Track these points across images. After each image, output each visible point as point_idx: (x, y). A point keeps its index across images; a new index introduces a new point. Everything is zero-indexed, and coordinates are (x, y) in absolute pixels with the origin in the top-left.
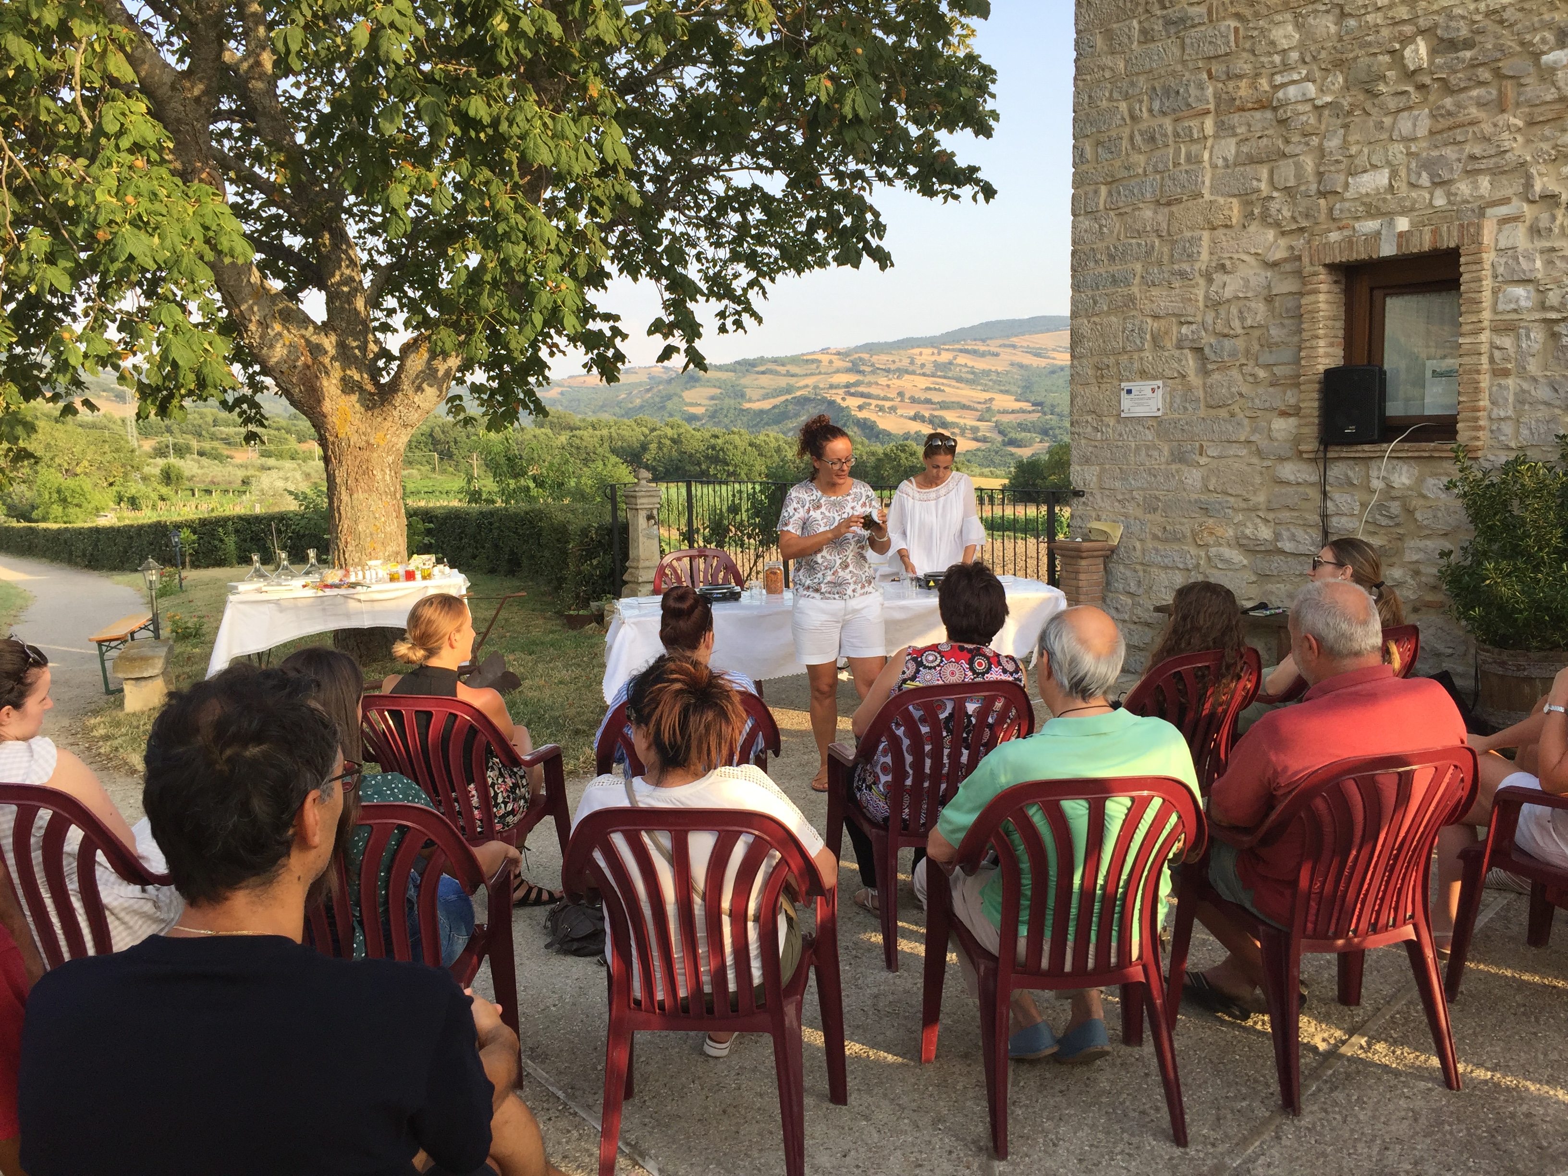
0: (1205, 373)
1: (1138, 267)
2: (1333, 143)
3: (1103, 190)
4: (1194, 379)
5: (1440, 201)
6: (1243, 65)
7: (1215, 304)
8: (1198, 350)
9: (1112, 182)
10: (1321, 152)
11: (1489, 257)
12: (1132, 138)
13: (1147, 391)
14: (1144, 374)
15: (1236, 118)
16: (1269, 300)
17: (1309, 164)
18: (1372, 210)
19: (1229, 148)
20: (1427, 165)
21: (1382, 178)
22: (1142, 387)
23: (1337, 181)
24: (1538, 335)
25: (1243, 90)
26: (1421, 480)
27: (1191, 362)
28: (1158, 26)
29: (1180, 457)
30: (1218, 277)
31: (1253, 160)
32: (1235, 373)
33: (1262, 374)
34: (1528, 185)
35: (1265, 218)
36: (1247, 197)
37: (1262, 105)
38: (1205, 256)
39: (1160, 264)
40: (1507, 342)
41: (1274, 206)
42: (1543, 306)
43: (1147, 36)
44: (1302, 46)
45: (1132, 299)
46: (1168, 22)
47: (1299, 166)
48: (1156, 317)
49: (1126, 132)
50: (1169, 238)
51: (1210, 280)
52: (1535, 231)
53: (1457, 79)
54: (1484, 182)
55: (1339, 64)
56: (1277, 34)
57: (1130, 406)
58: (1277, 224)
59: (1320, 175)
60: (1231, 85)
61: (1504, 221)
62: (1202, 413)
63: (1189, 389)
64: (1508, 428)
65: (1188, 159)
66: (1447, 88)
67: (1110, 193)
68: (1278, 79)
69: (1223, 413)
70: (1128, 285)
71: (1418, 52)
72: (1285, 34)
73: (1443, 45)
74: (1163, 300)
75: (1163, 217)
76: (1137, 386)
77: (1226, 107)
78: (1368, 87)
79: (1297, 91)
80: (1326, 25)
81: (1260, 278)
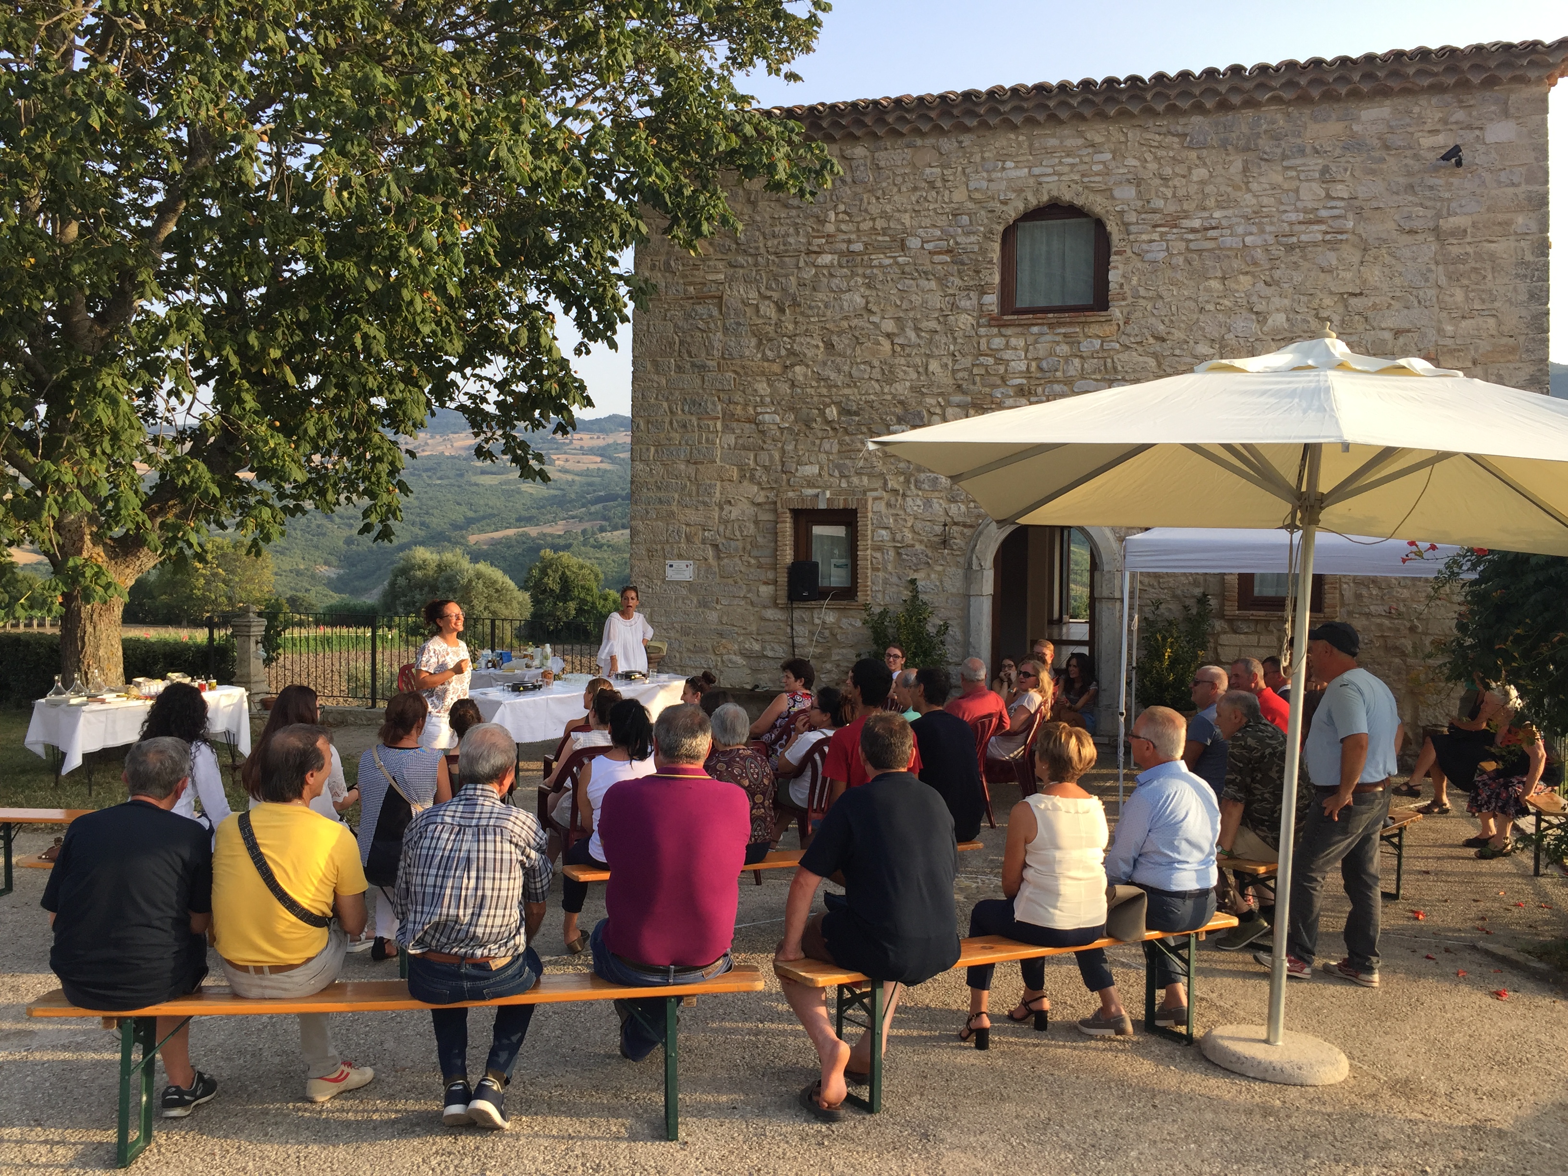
0: (719, 558)
1: (676, 496)
2: (790, 447)
3: (652, 449)
4: (712, 561)
5: (844, 485)
6: (737, 397)
7: (725, 522)
8: (716, 546)
9: (658, 445)
10: (783, 452)
11: (870, 515)
12: (671, 423)
13: (683, 566)
14: (680, 557)
15: (735, 425)
16: (756, 522)
17: (777, 456)
18: (811, 484)
19: (731, 439)
20: (838, 466)
21: (815, 469)
22: (682, 564)
23: (792, 467)
24: (892, 553)
25: (739, 410)
26: (839, 620)
27: (710, 553)
28: (688, 366)
29: (703, 604)
30: (727, 508)
31: (745, 448)
32: (737, 560)
33: (753, 561)
34: (885, 483)
35: (752, 479)
36: (742, 468)
37: (749, 421)
38: (718, 495)
39: (690, 496)
40: (878, 555)
41: (758, 474)
42: (894, 540)
43: (680, 369)
44: (771, 395)
45: (673, 513)
46: (693, 365)
47: (771, 457)
48: (687, 525)
49: (667, 420)
50: (696, 482)
51: (721, 509)
52: (889, 505)
53: (851, 430)
54: (865, 479)
55: (792, 409)
56: (757, 386)
57: (671, 574)
58: (759, 484)
59: (783, 464)
60: (732, 407)
61: (875, 499)
62: (718, 579)
63: (710, 566)
64: (880, 595)
65: (707, 440)
66: (846, 432)
67: (657, 451)
68: (759, 410)
69: (731, 581)
70: (669, 504)
71: (832, 412)
72: (763, 387)
73: (845, 411)
74: (693, 516)
75: (692, 470)
76: (676, 563)
77: (729, 417)
78: (808, 424)
79: (769, 418)
80: (784, 388)
81: (751, 510)
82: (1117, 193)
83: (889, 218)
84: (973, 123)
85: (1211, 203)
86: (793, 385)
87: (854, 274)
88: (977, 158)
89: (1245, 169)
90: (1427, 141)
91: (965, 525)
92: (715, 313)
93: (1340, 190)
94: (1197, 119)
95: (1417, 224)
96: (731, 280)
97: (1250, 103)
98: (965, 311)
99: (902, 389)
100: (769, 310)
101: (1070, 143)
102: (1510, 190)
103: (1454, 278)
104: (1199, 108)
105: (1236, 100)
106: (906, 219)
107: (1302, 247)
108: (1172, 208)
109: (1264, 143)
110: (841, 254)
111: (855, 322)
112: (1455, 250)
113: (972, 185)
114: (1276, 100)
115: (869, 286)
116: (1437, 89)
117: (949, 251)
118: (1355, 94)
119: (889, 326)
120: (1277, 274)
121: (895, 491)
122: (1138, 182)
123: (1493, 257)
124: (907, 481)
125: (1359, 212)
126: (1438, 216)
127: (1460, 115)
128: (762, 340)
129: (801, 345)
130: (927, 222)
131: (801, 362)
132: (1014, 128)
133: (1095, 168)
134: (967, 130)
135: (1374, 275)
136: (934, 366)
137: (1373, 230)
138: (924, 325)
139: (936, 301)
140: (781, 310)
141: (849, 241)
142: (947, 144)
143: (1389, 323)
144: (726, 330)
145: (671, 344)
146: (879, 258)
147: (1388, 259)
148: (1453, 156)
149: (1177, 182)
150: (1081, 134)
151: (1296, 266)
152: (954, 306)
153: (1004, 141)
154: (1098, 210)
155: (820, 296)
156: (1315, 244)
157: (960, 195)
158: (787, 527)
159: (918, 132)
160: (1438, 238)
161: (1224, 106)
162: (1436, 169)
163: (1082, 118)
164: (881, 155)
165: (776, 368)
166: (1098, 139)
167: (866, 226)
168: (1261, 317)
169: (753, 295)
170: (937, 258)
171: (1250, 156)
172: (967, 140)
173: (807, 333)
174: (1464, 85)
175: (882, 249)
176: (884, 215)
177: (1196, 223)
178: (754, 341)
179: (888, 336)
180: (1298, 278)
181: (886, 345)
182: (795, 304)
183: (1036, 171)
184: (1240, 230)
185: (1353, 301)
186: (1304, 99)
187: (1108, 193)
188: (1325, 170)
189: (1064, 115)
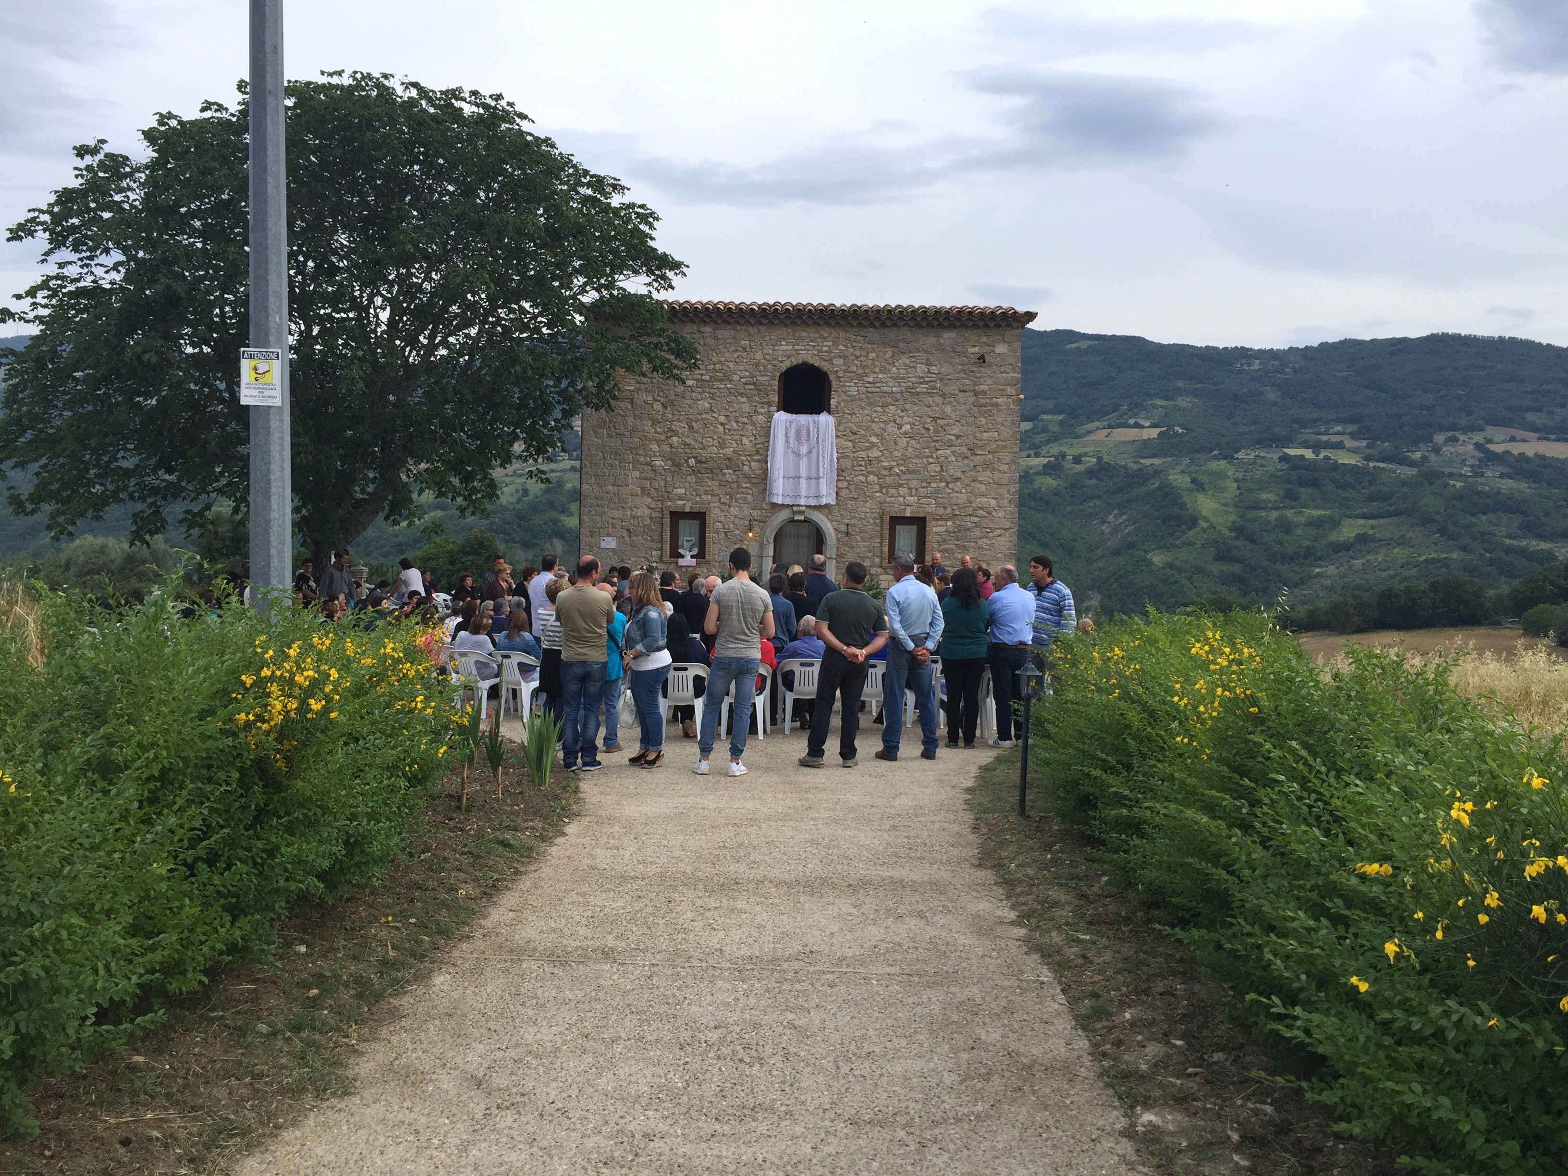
0: (630, 536)
2: (669, 479)
4: (627, 539)
5: (698, 499)
6: (641, 452)
7: (634, 517)
8: (628, 530)
10: (666, 482)
11: (712, 515)
14: (609, 535)
15: (639, 466)
16: (651, 518)
17: (662, 483)
18: (680, 499)
19: (637, 474)
20: (695, 490)
21: (683, 491)
22: (610, 539)
23: (669, 489)
24: (722, 534)
25: (642, 459)
27: (625, 533)
28: (614, 434)
30: (635, 510)
31: (645, 479)
32: (640, 537)
33: (649, 538)
34: (720, 499)
35: (649, 495)
36: (643, 489)
37: (647, 464)
38: (630, 503)
39: (615, 503)
40: (716, 535)
41: (652, 493)
42: (724, 528)
43: (610, 436)
44: (659, 451)
45: (605, 512)
46: (617, 433)
47: (659, 484)
48: (613, 518)
49: (602, 462)
50: (617, 495)
51: (632, 510)
52: (721, 510)
53: (703, 471)
54: (709, 497)
55: (671, 459)
56: (652, 446)
57: (603, 545)
58: (653, 498)
59: (665, 487)
60: (638, 457)
61: (715, 507)
62: (629, 548)
63: (625, 541)
64: (716, 556)
65: (624, 474)
66: (699, 472)
67: (596, 479)
68: (653, 459)
69: (636, 549)
70: (603, 508)
71: (692, 462)
72: (654, 447)
73: (698, 461)
74: (616, 514)
75: (616, 489)
76: (606, 538)
77: (636, 462)
78: (679, 466)
79: (658, 463)
80: (667, 448)
81: (648, 511)
82: (834, 361)
83: (723, 365)
84: (765, 321)
85: (877, 370)
86: (671, 447)
87: (704, 392)
88: (767, 338)
89: (893, 356)
90: (972, 350)
91: (759, 521)
92: (629, 406)
93: (933, 369)
94: (871, 330)
95: (966, 388)
96: (638, 390)
97: (895, 325)
98: (761, 414)
99: (729, 451)
100: (657, 406)
101: (812, 335)
102: (1005, 375)
103: (982, 414)
104: (872, 325)
105: (889, 323)
106: (731, 365)
107: (917, 394)
108: (860, 371)
109: (902, 345)
110: (697, 380)
111: (704, 416)
112: (983, 401)
113: (765, 351)
114: (907, 325)
115: (712, 398)
116: (975, 326)
117: (754, 384)
118: (941, 326)
119: (722, 419)
120: (907, 406)
121: (725, 503)
122: (845, 357)
123: (997, 405)
124: (731, 498)
125: (942, 380)
126: (975, 385)
127: (985, 339)
128: (655, 422)
129: (676, 426)
130: (742, 368)
131: (676, 435)
132: (786, 325)
133: (825, 349)
134: (762, 324)
135: (948, 410)
136: (745, 441)
137: (947, 390)
138: (740, 420)
139: (746, 408)
140: (665, 407)
141: (702, 375)
142: (752, 330)
143: (954, 432)
144: (635, 417)
145: (605, 422)
146: (716, 384)
147: (955, 403)
148: (982, 358)
149: (862, 359)
150: (818, 332)
151: (915, 404)
152: (755, 411)
153: (781, 331)
154: (825, 369)
155: (686, 401)
156: (923, 393)
157: (759, 356)
158: (667, 520)
159: (739, 323)
160: (975, 395)
161: (883, 325)
162: (975, 363)
163: (819, 325)
164: (719, 333)
165: (663, 437)
166: (826, 335)
167: (711, 367)
168: (900, 427)
169: (650, 398)
170: (747, 387)
171: (895, 350)
172: (763, 329)
173: (679, 420)
174: (986, 326)
175: (721, 381)
176: (720, 363)
177: (871, 379)
178: (650, 423)
179: (722, 424)
180: (916, 408)
181: (721, 428)
182: (673, 405)
183: (796, 347)
184: (891, 384)
185: (939, 421)
186: (919, 326)
187: (830, 361)
188: (928, 360)
189: (810, 322)
